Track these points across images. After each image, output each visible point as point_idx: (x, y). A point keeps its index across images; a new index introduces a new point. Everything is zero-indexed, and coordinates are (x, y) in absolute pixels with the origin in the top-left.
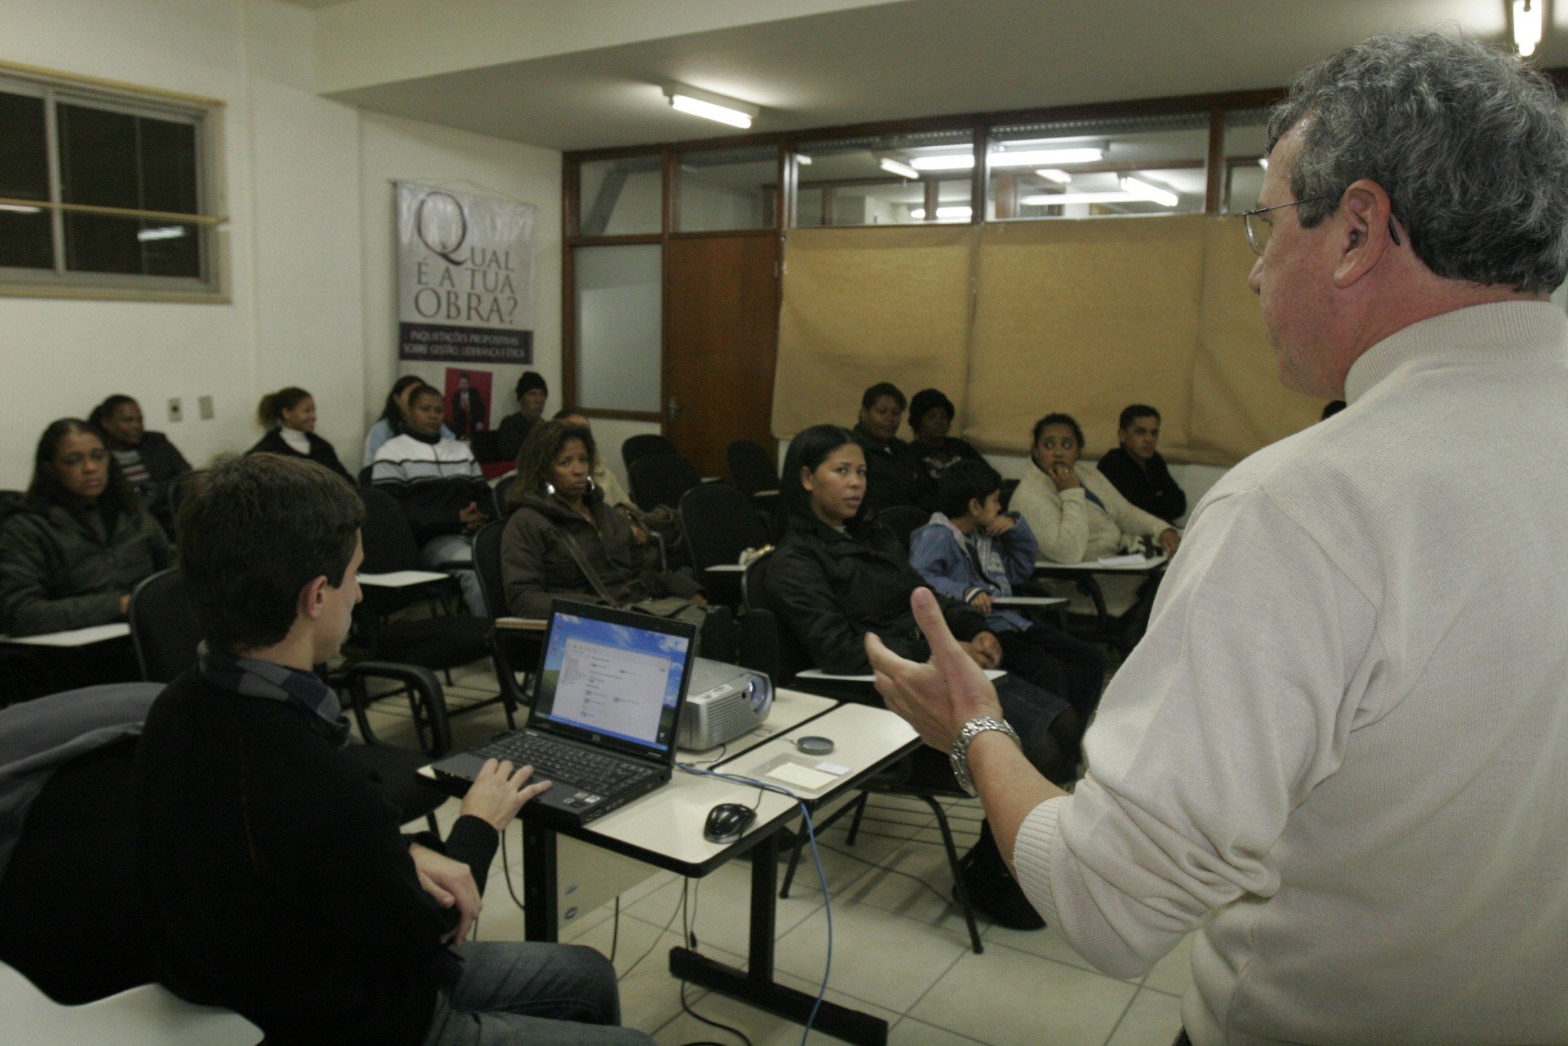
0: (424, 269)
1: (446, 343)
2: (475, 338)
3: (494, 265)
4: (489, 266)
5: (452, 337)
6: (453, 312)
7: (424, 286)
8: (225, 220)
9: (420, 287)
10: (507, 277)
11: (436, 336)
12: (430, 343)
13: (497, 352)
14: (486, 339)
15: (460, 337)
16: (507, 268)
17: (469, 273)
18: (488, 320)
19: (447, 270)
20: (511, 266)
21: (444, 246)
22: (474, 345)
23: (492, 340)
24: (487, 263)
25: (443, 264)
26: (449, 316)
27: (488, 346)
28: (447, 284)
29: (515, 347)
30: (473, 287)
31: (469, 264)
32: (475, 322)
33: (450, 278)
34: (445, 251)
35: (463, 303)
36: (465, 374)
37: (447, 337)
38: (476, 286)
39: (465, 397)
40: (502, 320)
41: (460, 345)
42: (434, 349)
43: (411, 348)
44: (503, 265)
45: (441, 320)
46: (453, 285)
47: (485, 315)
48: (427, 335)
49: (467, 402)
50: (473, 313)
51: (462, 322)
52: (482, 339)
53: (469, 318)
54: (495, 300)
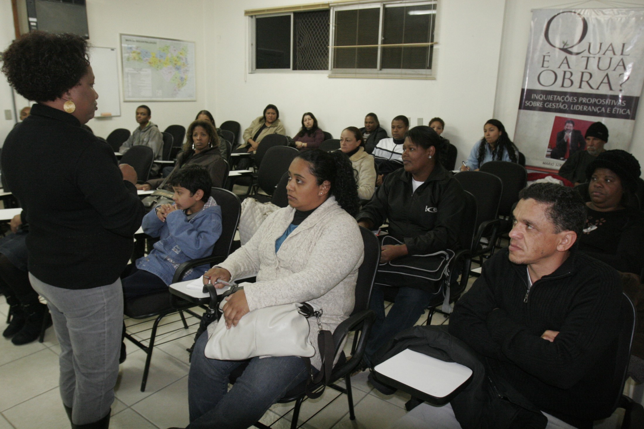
0: (546, 58)
1: (558, 102)
2: (584, 100)
3: (610, 53)
4: (604, 54)
5: (563, 99)
6: (567, 83)
7: (545, 69)
8: (437, 43)
9: (543, 69)
10: (622, 59)
11: (550, 98)
12: (544, 101)
13: (603, 109)
14: (593, 101)
15: (570, 99)
16: (622, 54)
17: (586, 59)
18: (598, 89)
19: (566, 58)
20: (624, 53)
21: (565, 44)
22: (582, 103)
23: (599, 101)
24: (602, 52)
25: (564, 54)
26: (563, 86)
27: (595, 105)
28: (565, 67)
29: (622, 108)
30: (586, 68)
31: (586, 54)
32: (586, 89)
33: (568, 63)
34: (565, 47)
35: (576, 78)
36: (573, 121)
37: (560, 98)
38: (588, 67)
39: (569, 135)
40: (611, 89)
41: (570, 104)
42: (547, 105)
43: (531, 104)
44: (618, 51)
45: (557, 88)
46: (569, 68)
47: (595, 86)
48: (544, 97)
49: (570, 138)
50: (584, 84)
51: (575, 89)
52: (589, 101)
53: (580, 87)
54: (607, 75)
